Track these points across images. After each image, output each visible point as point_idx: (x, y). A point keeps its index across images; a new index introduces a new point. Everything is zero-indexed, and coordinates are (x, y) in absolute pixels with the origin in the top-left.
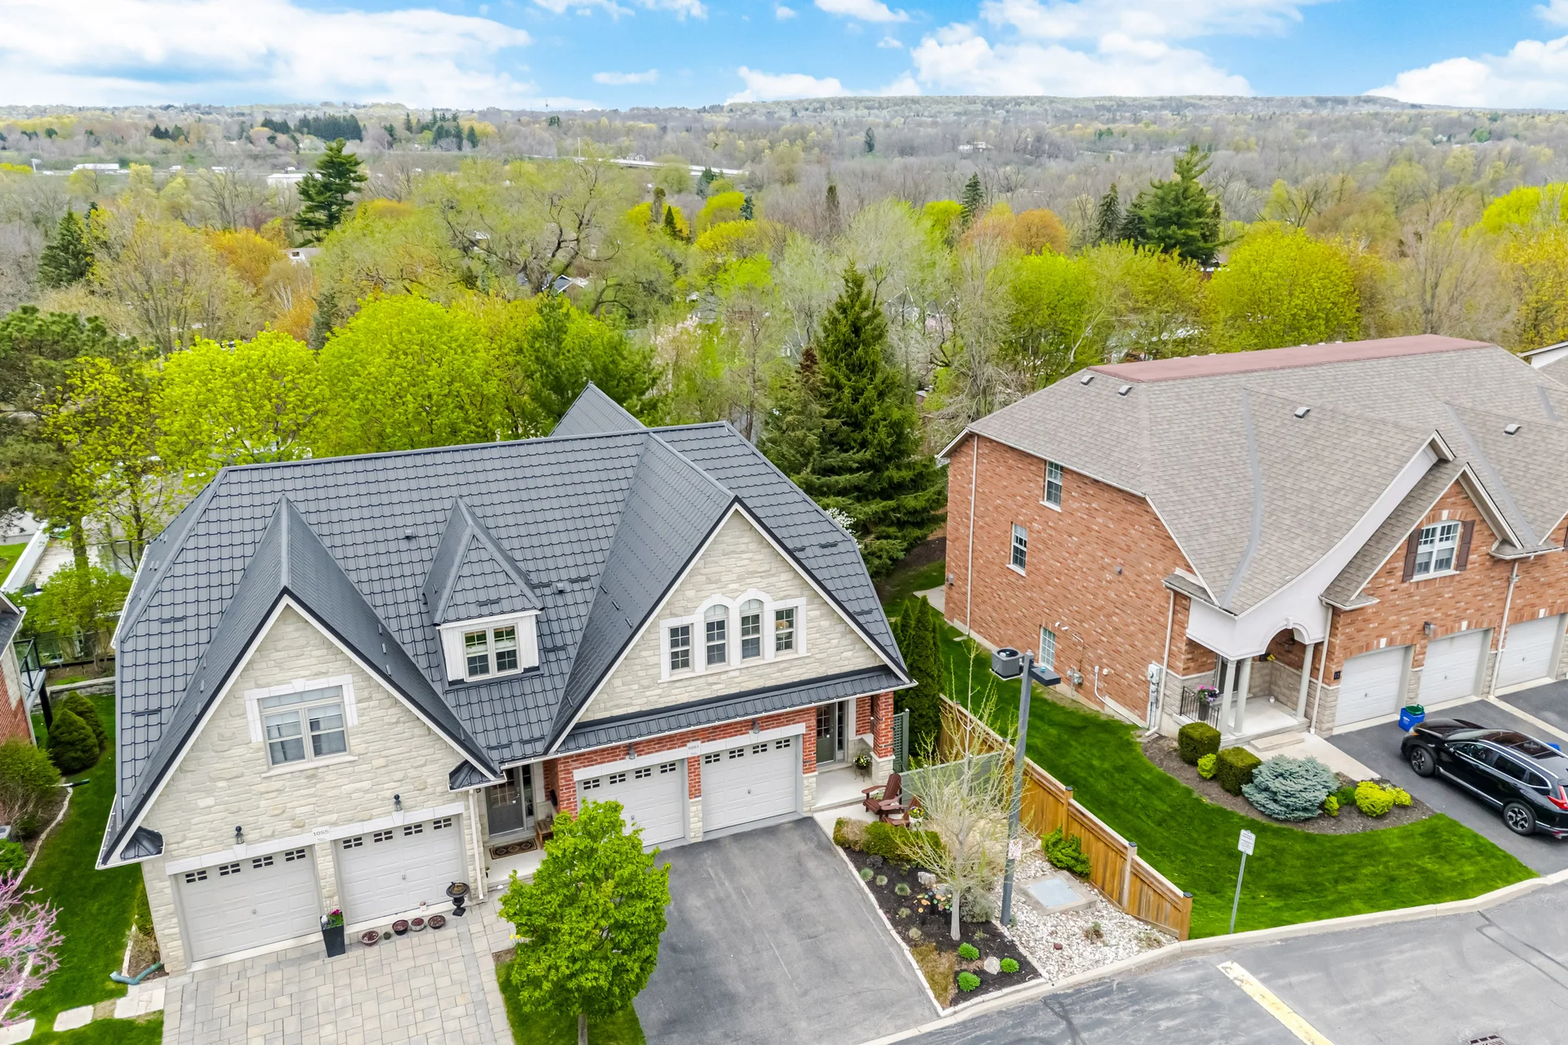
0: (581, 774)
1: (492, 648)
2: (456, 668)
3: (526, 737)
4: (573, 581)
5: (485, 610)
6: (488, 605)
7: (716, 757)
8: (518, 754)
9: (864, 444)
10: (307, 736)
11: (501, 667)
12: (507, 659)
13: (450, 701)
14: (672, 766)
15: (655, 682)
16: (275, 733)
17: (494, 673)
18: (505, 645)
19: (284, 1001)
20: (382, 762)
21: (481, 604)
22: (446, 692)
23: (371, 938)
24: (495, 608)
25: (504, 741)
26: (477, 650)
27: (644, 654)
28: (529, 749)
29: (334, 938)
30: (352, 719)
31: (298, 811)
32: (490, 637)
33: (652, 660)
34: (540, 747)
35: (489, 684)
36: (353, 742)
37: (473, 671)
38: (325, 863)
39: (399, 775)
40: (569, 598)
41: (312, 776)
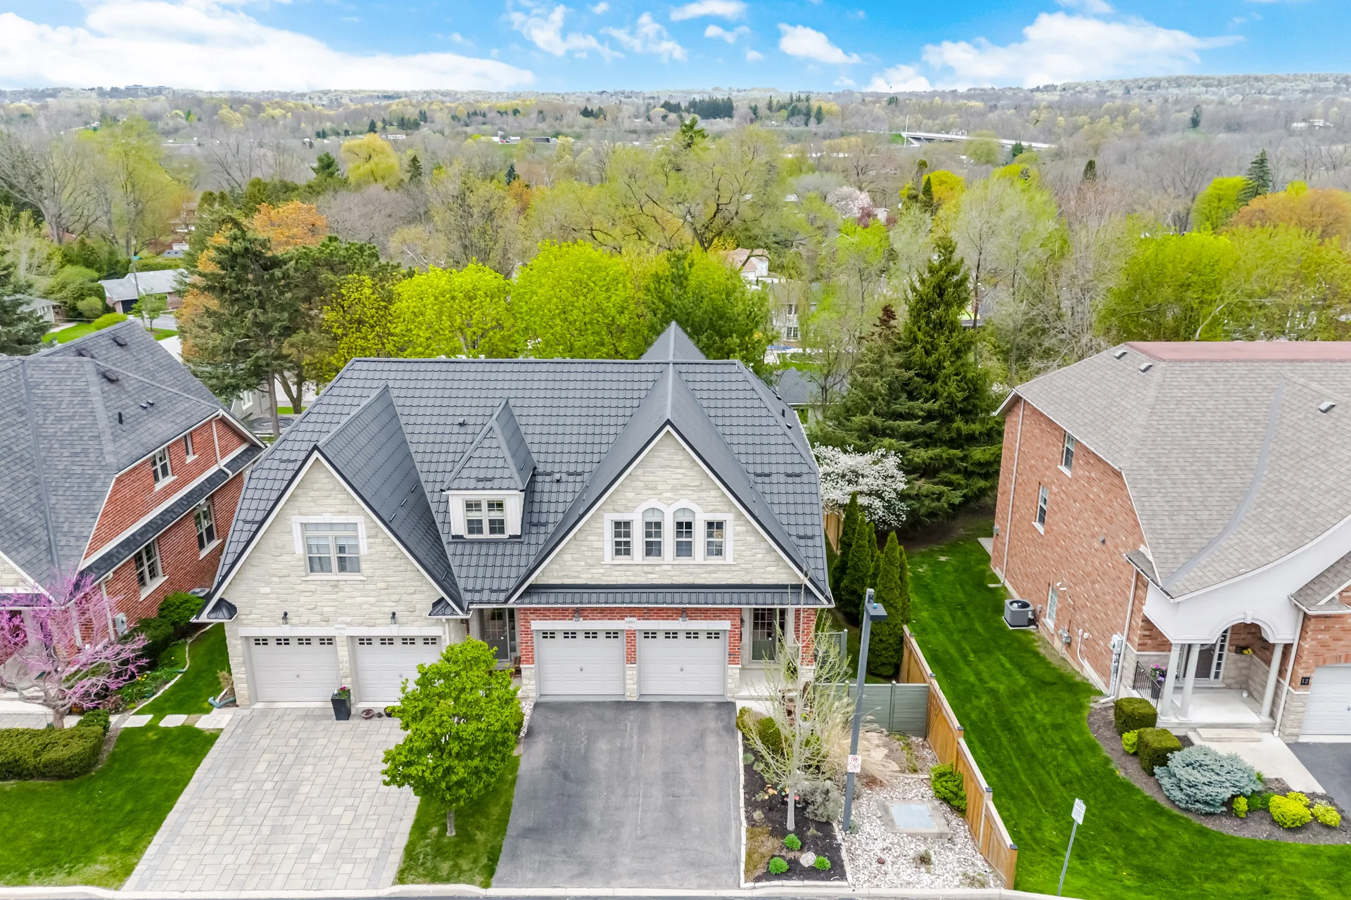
0: (537, 625)
1: (485, 515)
2: (458, 525)
3: (495, 587)
4: (569, 474)
5: (480, 485)
6: (484, 482)
7: (653, 634)
8: (485, 598)
9: (935, 396)
10: (334, 555)
11: (492, 531)
12: (497, 526)
13: (449, 550)
14: (615, 634)
15: (598, 563)
16: (314, 550)
17: (486, 534)
18: (496, 515)
19: (294, 742)
20: (383, 585)
21: (479, 480)
22: (449, 543)
23: (368, 714)
24: (488, 484)
25: (478, 587)
26: (474, 515)
27: (590, 538)
28: (494, 597)
29: (342, 706)
30: (364, 550)
31: (325, 609)
32: (485, 506)
33: (597, 544)
34: (502, 596)
35: (481, 542)
36: (364, 566)
37: (471, 531)
38: (343, 651)
39: (396, 597)
40: (562, 487)
41: (336, 585)
